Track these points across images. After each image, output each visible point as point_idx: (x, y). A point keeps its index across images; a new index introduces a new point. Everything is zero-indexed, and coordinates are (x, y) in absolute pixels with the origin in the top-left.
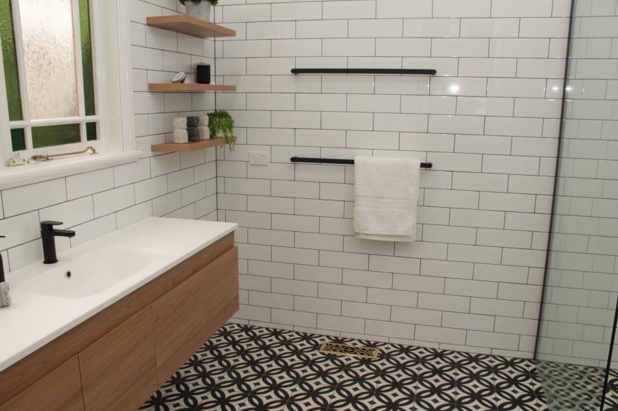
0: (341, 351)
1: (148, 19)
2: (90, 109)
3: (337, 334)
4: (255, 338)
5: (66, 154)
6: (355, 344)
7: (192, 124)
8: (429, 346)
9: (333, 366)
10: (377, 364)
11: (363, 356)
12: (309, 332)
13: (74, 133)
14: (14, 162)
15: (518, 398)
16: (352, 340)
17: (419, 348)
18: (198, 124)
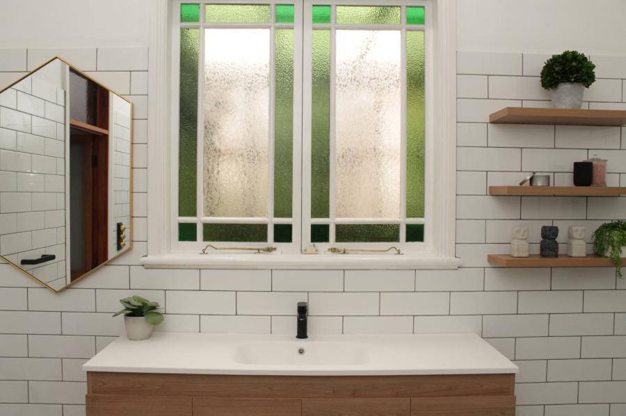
1: (491, 116)
18: (557, 236)
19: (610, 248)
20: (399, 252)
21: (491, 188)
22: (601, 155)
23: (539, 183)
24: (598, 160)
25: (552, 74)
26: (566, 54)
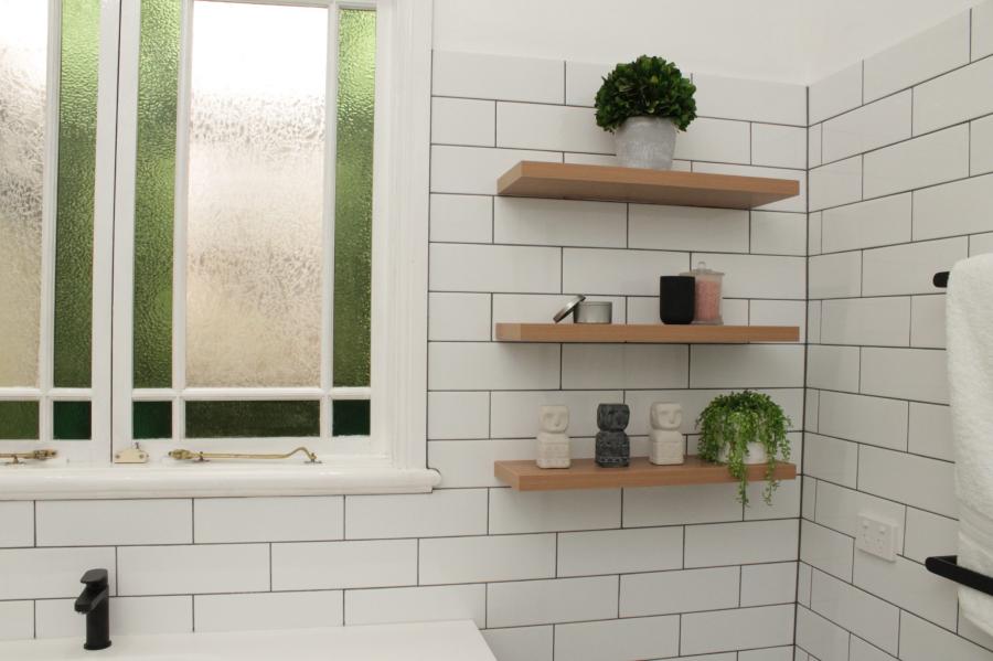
18: (626, 424)
19: (728, 445)
20: (313, 459)
21: (500, 326)
22: (712, 264)
23: (591, 317)
24: (708, 272)
25: (613, 98)
26: (641, 61)
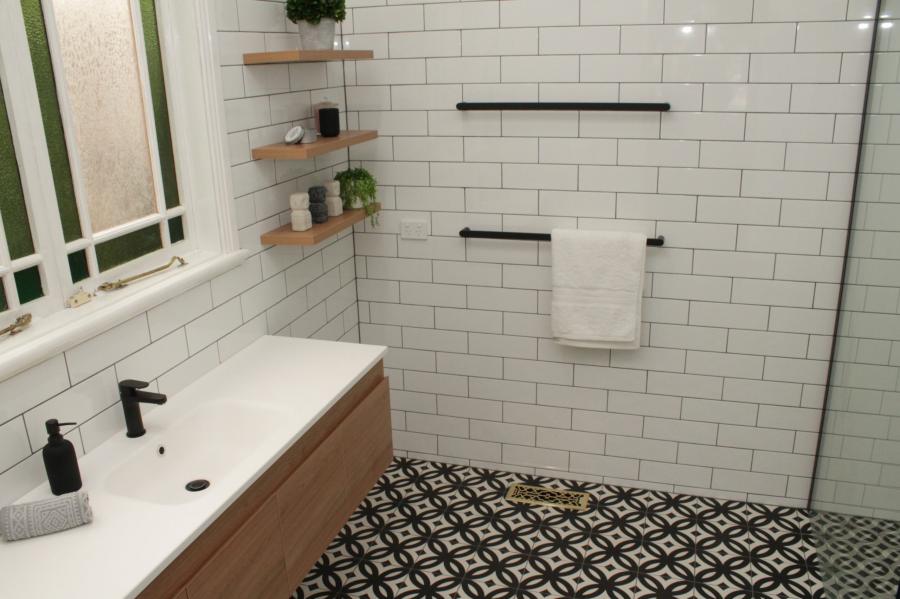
0: (536, 499)
1: (246, 56)
2: (172, 199)
3: (530, 472)
4: (417, 479)
5: (144, 275)
6: (555, 486)
7: (317, 198)
8: (658, 488)
9: (526, 523)
10: (586, 518)
11: (567, 506)
12: (492, 469)
13: (152, 238)
14: (76, 301)
15: (783, 571)
16: (552, 480)
17: (644, 492)
20: (183, 263)
21: (254, 150)
